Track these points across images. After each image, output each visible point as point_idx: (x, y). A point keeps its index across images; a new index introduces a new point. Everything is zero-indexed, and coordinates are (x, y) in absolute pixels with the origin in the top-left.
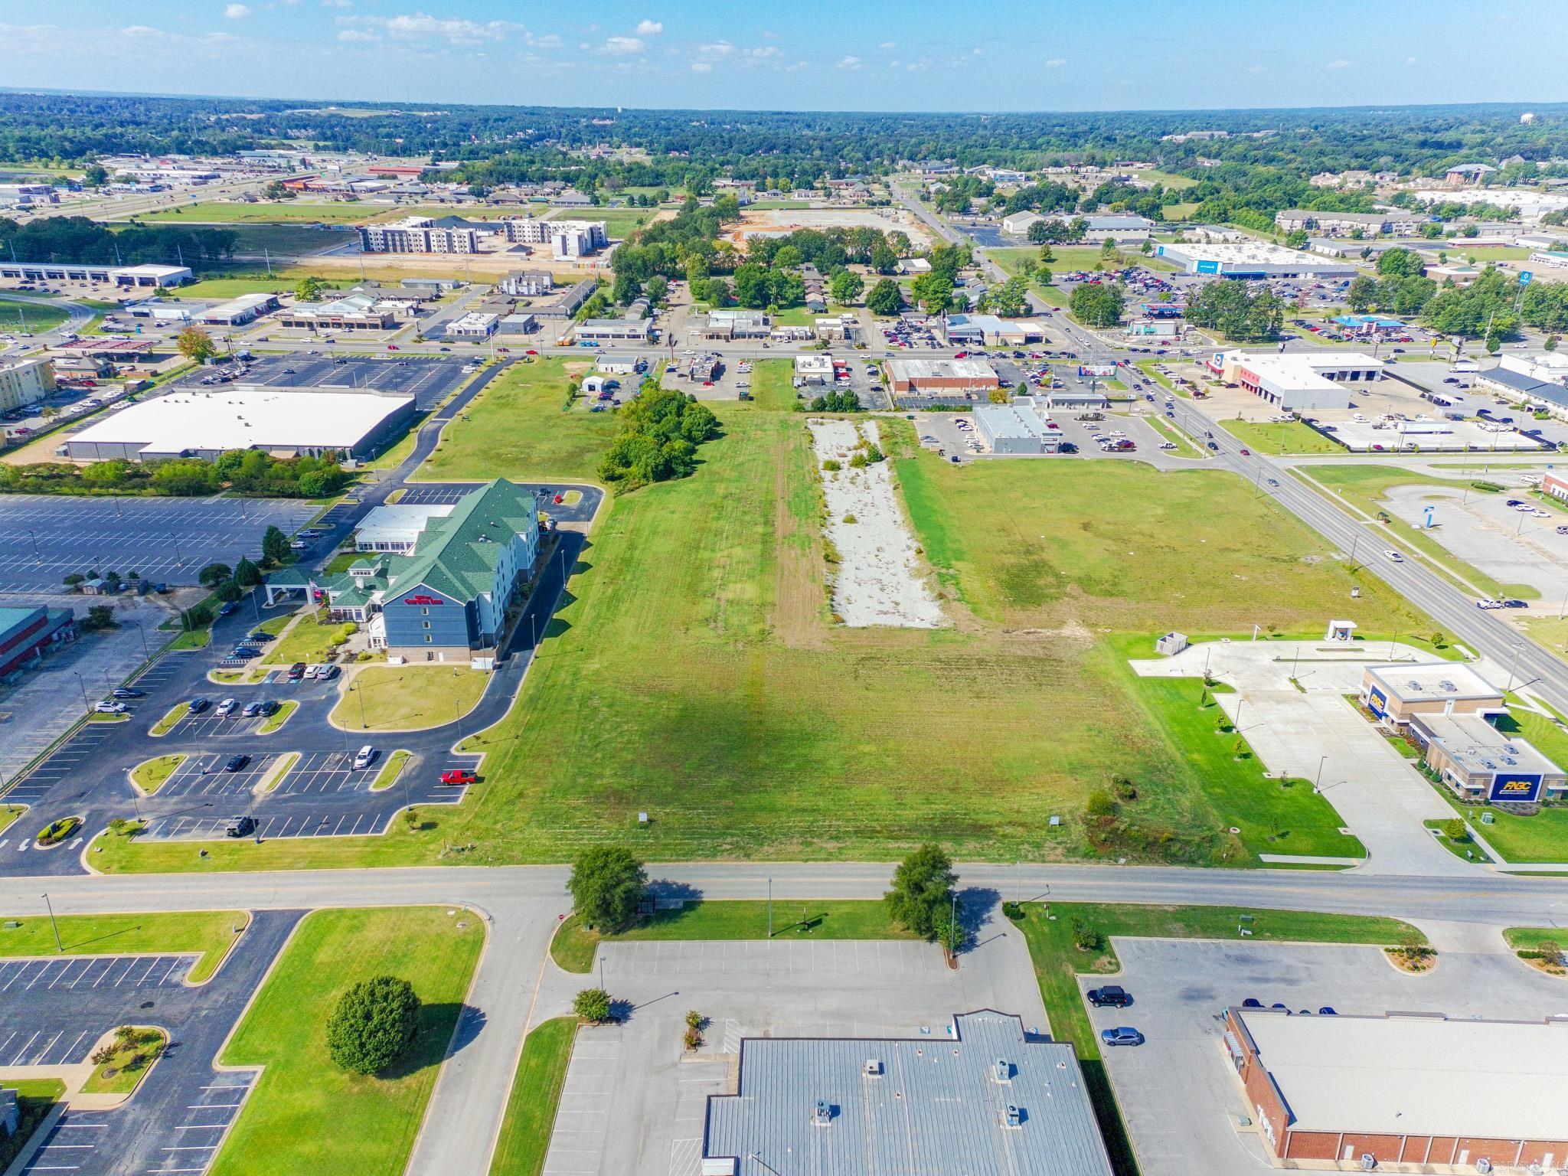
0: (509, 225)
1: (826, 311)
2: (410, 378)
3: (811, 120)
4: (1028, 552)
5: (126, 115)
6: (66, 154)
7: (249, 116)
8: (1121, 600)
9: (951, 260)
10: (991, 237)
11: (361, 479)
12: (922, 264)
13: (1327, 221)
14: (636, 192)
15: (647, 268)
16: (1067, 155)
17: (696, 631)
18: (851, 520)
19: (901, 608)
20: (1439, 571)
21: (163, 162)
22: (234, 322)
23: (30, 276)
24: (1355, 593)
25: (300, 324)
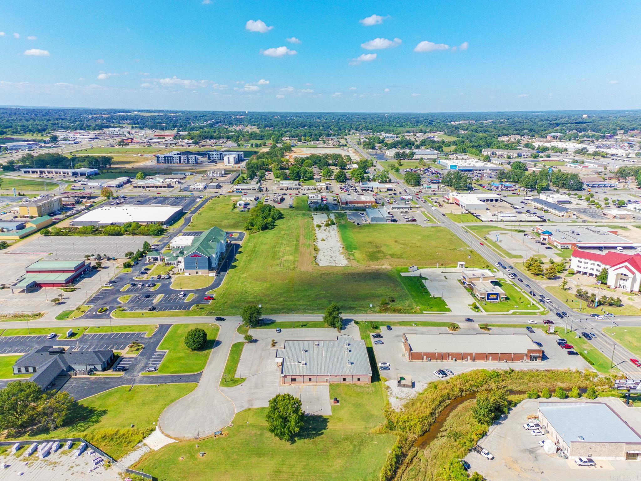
0: (209, 154)
1: (321, 181)
2: (179, 203)
3: (320, 116)
4: (377, 248)
5: (57, 116)
6: (40, 131)
7: (104, 116)
8: (402, 259)
9: (364, 164)
10: (381, 157)
11: (168, 231)
12: (355, 166)
13: (499, 152)
14: (254, 142)
15: (258, 168)
16: (413, 129)
17: (274, 267)
18: (323, 240)
19: (336, 262)
20: (497, 252)
21: (76, 133)
22: (116, 187)
23: (41, 173)
24: (469, 257)
25: (139, 187)
